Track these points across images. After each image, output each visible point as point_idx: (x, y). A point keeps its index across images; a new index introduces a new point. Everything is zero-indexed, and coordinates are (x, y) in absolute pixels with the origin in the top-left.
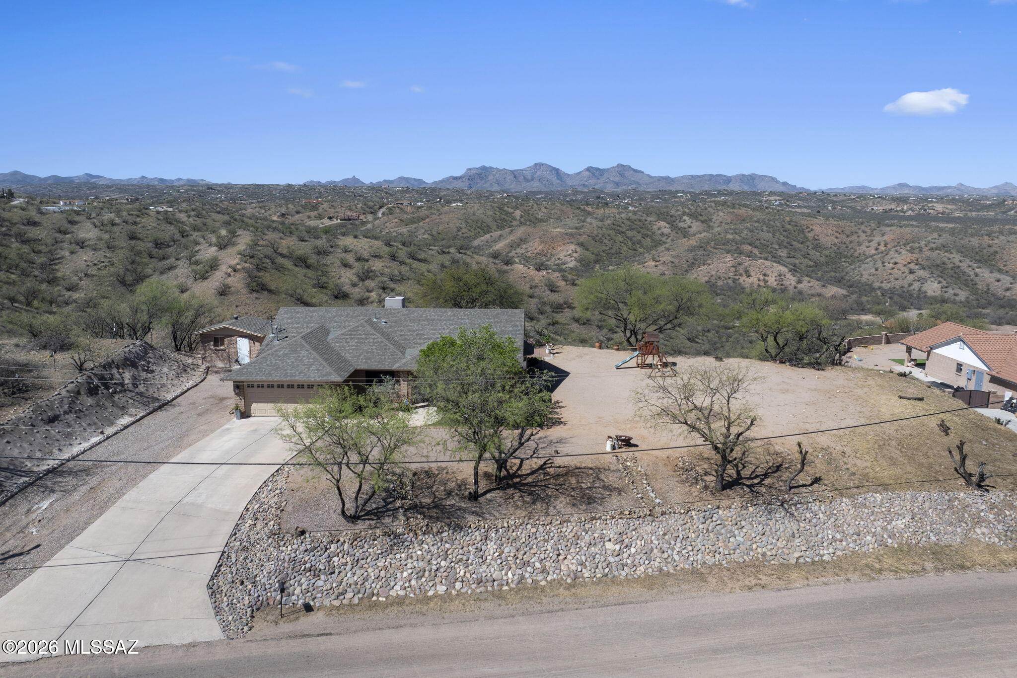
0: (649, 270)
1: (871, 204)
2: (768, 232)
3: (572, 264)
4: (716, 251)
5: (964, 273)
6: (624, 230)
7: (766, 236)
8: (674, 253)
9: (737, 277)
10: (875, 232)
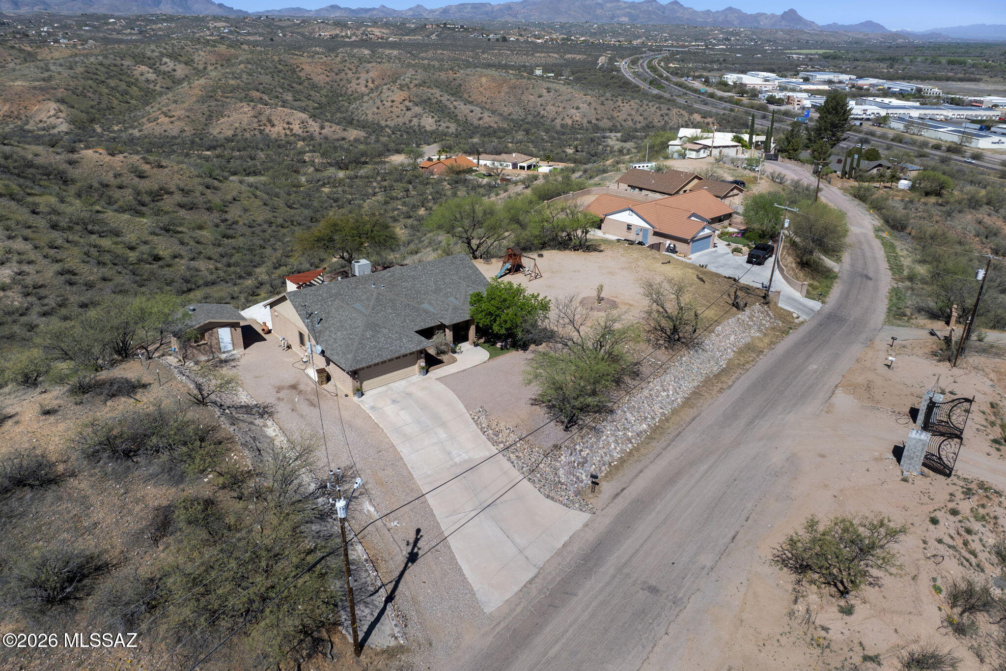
0: (165, 128)
1: (317, 30)
2: (267, 74)
3: (64, 127)
4: (228, 100)
5: (446, 106)
6: (103, 79)
7: (266, 79)
8: (185, 105)
9: (262, 128)
10: (359, 69)
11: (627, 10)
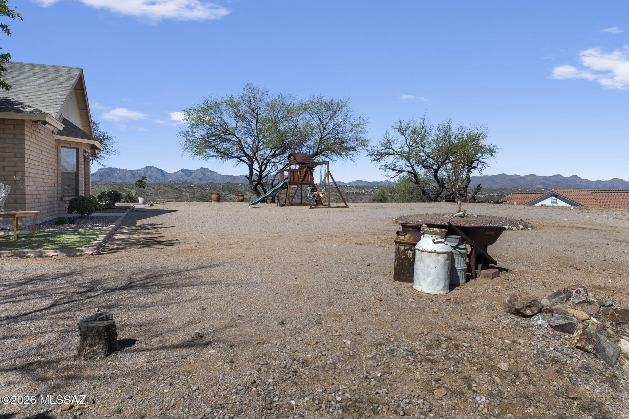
10: (357, 198)
11: (542, 181)
